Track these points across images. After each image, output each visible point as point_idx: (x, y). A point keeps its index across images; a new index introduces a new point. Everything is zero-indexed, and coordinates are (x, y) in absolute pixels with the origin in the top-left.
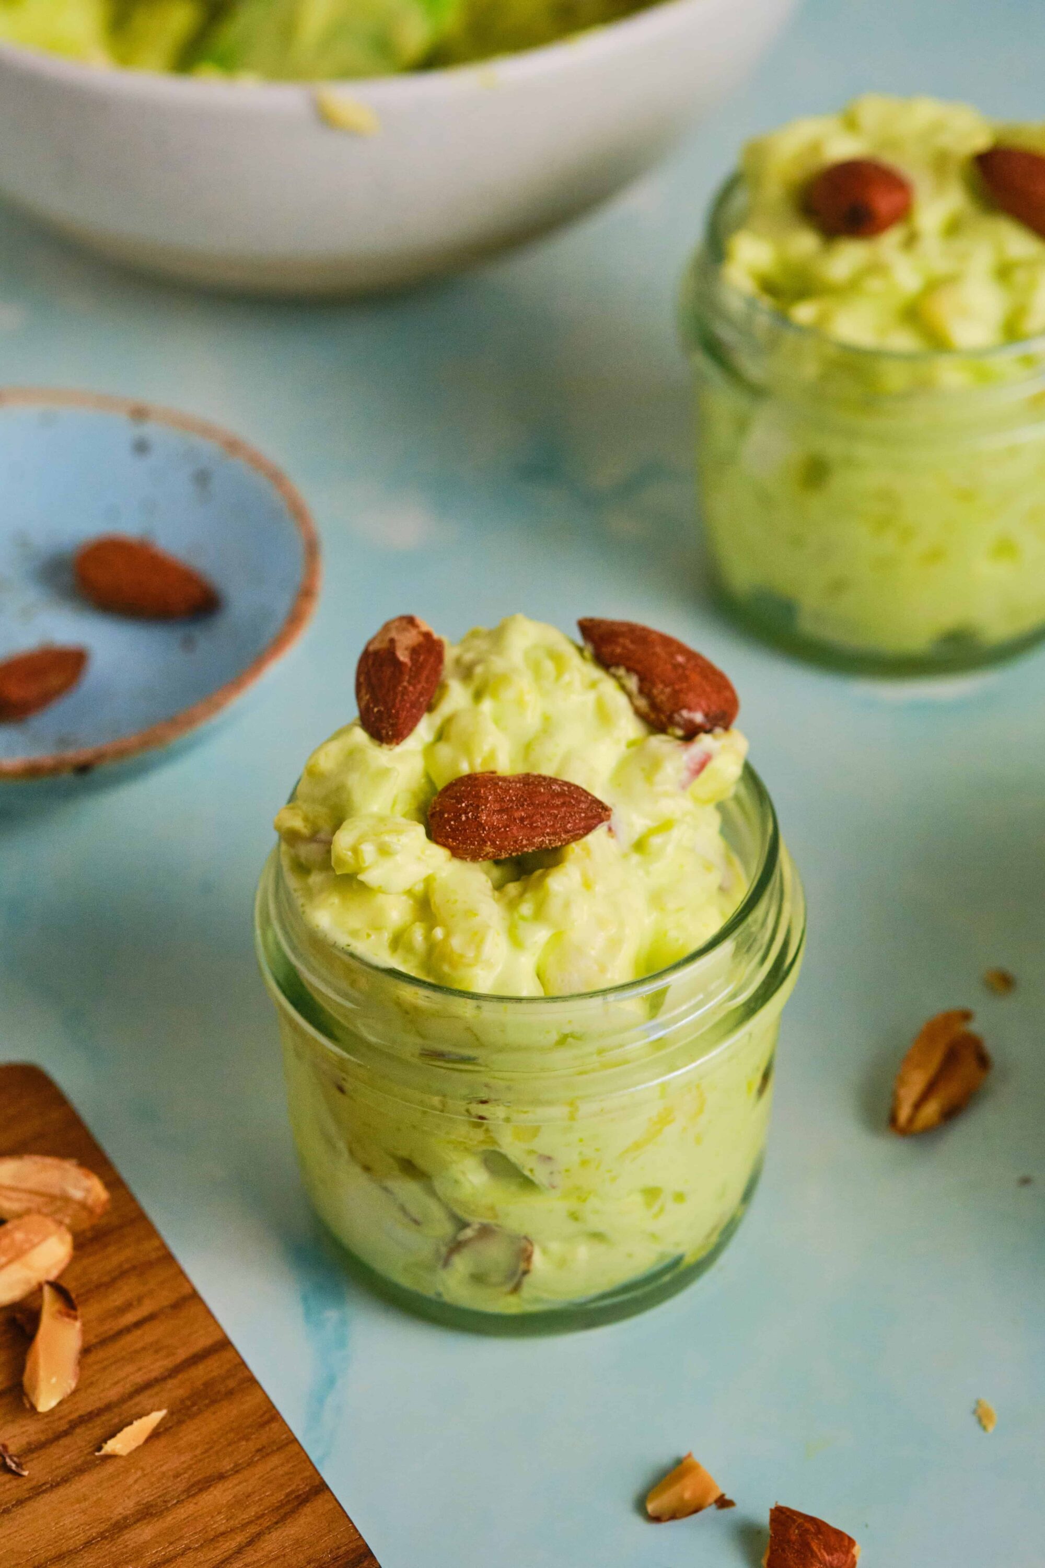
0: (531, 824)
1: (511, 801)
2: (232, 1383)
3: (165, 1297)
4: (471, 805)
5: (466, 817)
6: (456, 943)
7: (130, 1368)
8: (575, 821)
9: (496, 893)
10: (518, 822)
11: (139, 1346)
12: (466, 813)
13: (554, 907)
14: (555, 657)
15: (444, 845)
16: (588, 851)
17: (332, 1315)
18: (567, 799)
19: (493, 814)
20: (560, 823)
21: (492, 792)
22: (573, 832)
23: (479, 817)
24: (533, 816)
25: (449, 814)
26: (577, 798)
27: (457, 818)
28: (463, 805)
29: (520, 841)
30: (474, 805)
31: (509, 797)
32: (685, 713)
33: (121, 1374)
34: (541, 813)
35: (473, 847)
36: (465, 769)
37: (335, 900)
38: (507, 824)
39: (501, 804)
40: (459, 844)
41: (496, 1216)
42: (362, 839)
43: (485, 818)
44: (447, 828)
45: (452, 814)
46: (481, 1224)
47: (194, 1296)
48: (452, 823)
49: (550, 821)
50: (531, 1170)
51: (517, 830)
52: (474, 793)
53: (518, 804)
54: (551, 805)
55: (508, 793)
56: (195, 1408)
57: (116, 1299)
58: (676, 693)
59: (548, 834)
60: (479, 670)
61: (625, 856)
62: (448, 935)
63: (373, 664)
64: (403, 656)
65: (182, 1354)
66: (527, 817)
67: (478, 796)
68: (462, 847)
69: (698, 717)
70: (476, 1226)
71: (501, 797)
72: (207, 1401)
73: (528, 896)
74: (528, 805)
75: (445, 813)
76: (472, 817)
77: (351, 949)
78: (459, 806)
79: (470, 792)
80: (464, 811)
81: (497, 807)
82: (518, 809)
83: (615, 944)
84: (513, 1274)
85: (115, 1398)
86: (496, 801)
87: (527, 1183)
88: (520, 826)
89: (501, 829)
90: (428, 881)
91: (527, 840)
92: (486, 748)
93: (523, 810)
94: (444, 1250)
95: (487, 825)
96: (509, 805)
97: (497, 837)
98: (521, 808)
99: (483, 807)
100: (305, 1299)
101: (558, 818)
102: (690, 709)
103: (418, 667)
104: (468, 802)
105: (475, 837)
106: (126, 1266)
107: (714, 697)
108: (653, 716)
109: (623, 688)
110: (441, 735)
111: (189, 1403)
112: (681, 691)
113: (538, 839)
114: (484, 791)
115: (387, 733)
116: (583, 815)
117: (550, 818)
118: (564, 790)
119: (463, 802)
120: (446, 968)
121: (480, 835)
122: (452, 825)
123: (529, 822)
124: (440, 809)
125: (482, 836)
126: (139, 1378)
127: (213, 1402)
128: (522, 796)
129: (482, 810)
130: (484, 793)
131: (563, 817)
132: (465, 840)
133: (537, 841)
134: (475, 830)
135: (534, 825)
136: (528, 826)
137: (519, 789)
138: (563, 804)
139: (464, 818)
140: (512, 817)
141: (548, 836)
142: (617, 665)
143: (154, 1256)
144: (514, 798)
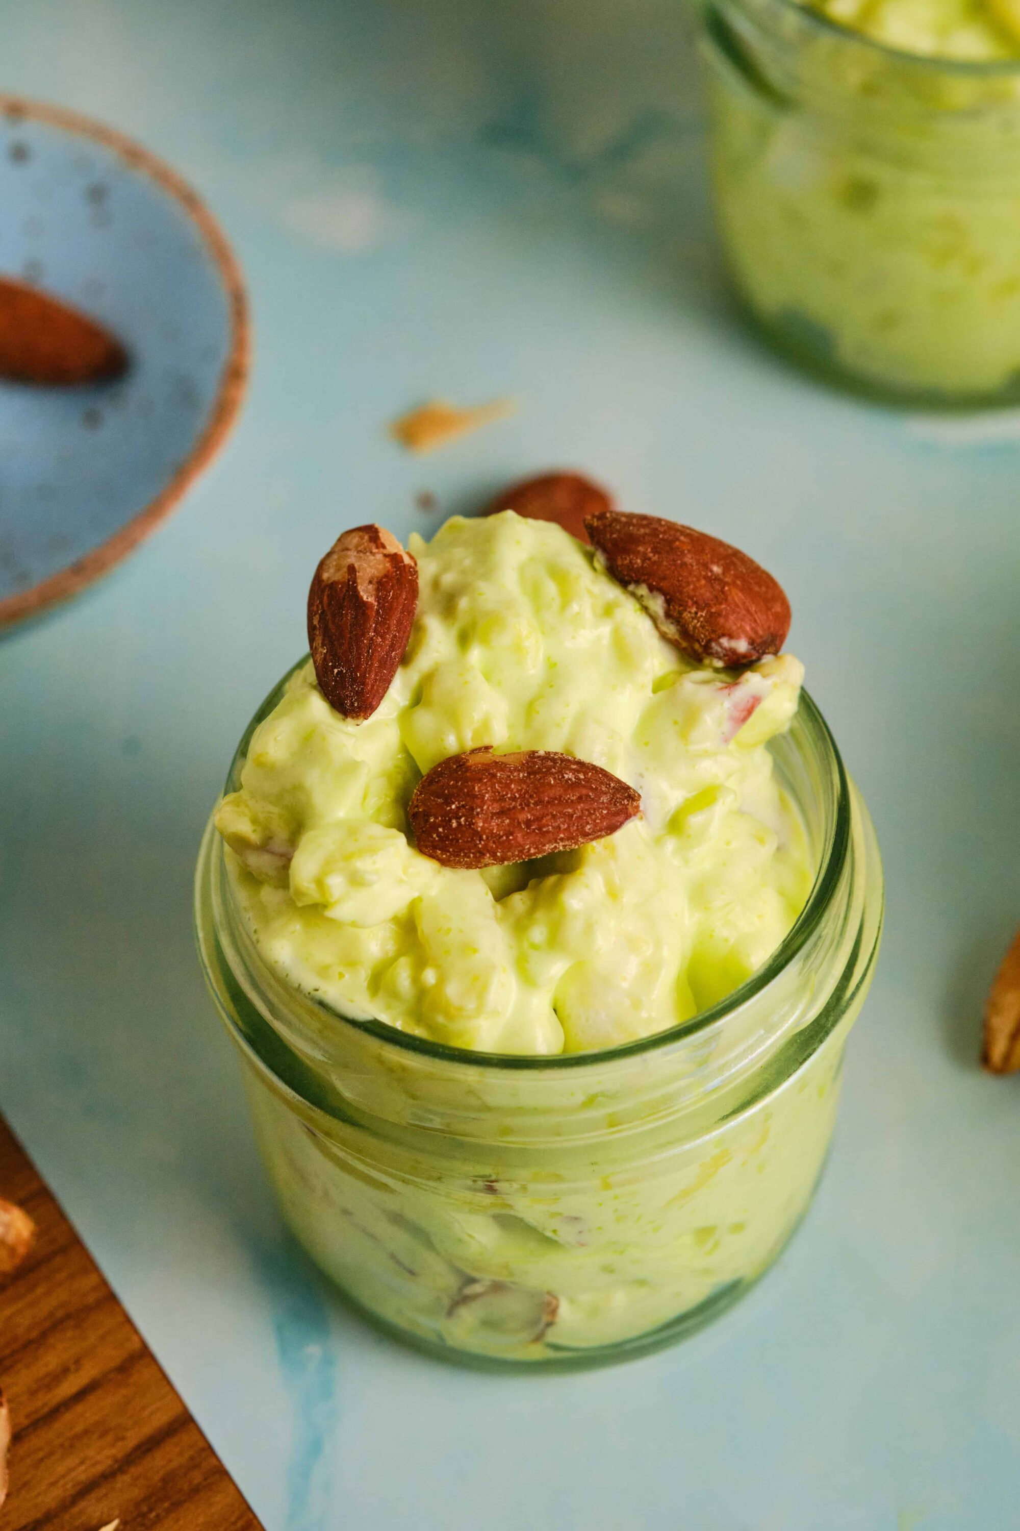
0: (540, 829)
1: (513, 799)
2: (197, 1477)
3: (111, 1356)
4: (463, 806)
5: (457, 822)
6: (452, 991)
7: (71, 1461)
8: (595, 821)
9: (499, 907)
10: (523, 827)
11: (79, 1428)
12: (458, 818)
13: (574, 929)
14: (557, 573)
15: (432, 856)
16: (612, 849)
17: (314, 1350)
18: (584, 791)
19: (492, 818)
20: (576, 825)
21: (489, 789)
22: (593, 835)
23: (473, 824)
24: (542, 818)
25: (436, 818)
26: (596, 788)
27: (446, 824)
28: (453, 807)
29: (527, 850)
30: (467, 807)
31: (511, 794)
32: (725, 641)
33: (61, 1469)
34: (552, 813)
35: (468, 860)
36: (452, 744)
37: (297, 926)
38: (509, 831)
39: (501, 805)
40: (450, 857)
41: (511, 1274)
42: (328, 866)
43: (481, 824)
44: (435, 836)
45: (440, 819)
46: (494, 1281)
47: (144, 1354)
48: (441, 830)
49: (563, 823)
50: (555, 1231)
51: (523, 837)
52: (466, 790)
53: (523, 803)
54: (564, 801)
55: (510, 788)
56: (153, 1515)
57: (50, 1360)
58: (712, 618)
59: (562, 840)
60: (463, 603)
61: (658, 841)
62: (442, 980)
63: (329, 604)
64: (367, 594)
65: (133, 1439)
66: (534, 821)
67: (472, 796)
68: (455, 860)
69: (742, 646)
70: (488, 1283)
71: (501, 794)
72: (166, 1505)
73: (540, 915)
74: (536, 804)
75: (431, 816)
76: (465, 823)
77: (320, 995)
78: (448, 808)
79: (461, 789)
80: (454, 815)
81: (495, 808)
82: (523, 809)
83: (650, 970)
84: (533, 1323)
85: (53, 1505)
86: (494, 800)
87: (549, 1242)
88: (527, 831)
89: (502, 837)
90: (413, 906)
91: (535, 848)
92: (477, 716)
93: (529, 812)
94: (446, 1302)
95: (485, 833)
96: (511, 804)
97: (497, 847)
98: (526, 808)
99: (479, 810)
100: (279, 1329)
101: (574, 819)
102: (731, 637)
103: (386, 607)
104: (459, 803)
105: (469, 849)
106: (60, 1314)
107: (760, 617)
108: (684, 644)
109: (645, 609)
110: (418, 699)
111: (145, 1508)
112: (719, 614)
113: (550, 846)
114: (479, 788)
115: (352, 704)
116: (605, 812)
117: (563, 819)
118: (579, 779)
119: (453, 803)
120: (440, 1019)
121: (476, 845)
122: (440, 832)
123: (537, 826)
124: (424, 811)
125: (479, 847)
126: (83, 1474)
127: (176, 1505)
128: (527, 792)
129: (478, 814)
130: (480, 791)
131: (580, 818)
132: (458, 852)
133: (548, 849)
134: (469, 839)
135: (544, 830)
136: (537, 831)
137: (522, 781)
138: (580, 798)
139: (454, 824)
140: (516, 821)
141: (562, 841)
142: (637, 582)
143: (91, 1299)
144: (517, 795)
